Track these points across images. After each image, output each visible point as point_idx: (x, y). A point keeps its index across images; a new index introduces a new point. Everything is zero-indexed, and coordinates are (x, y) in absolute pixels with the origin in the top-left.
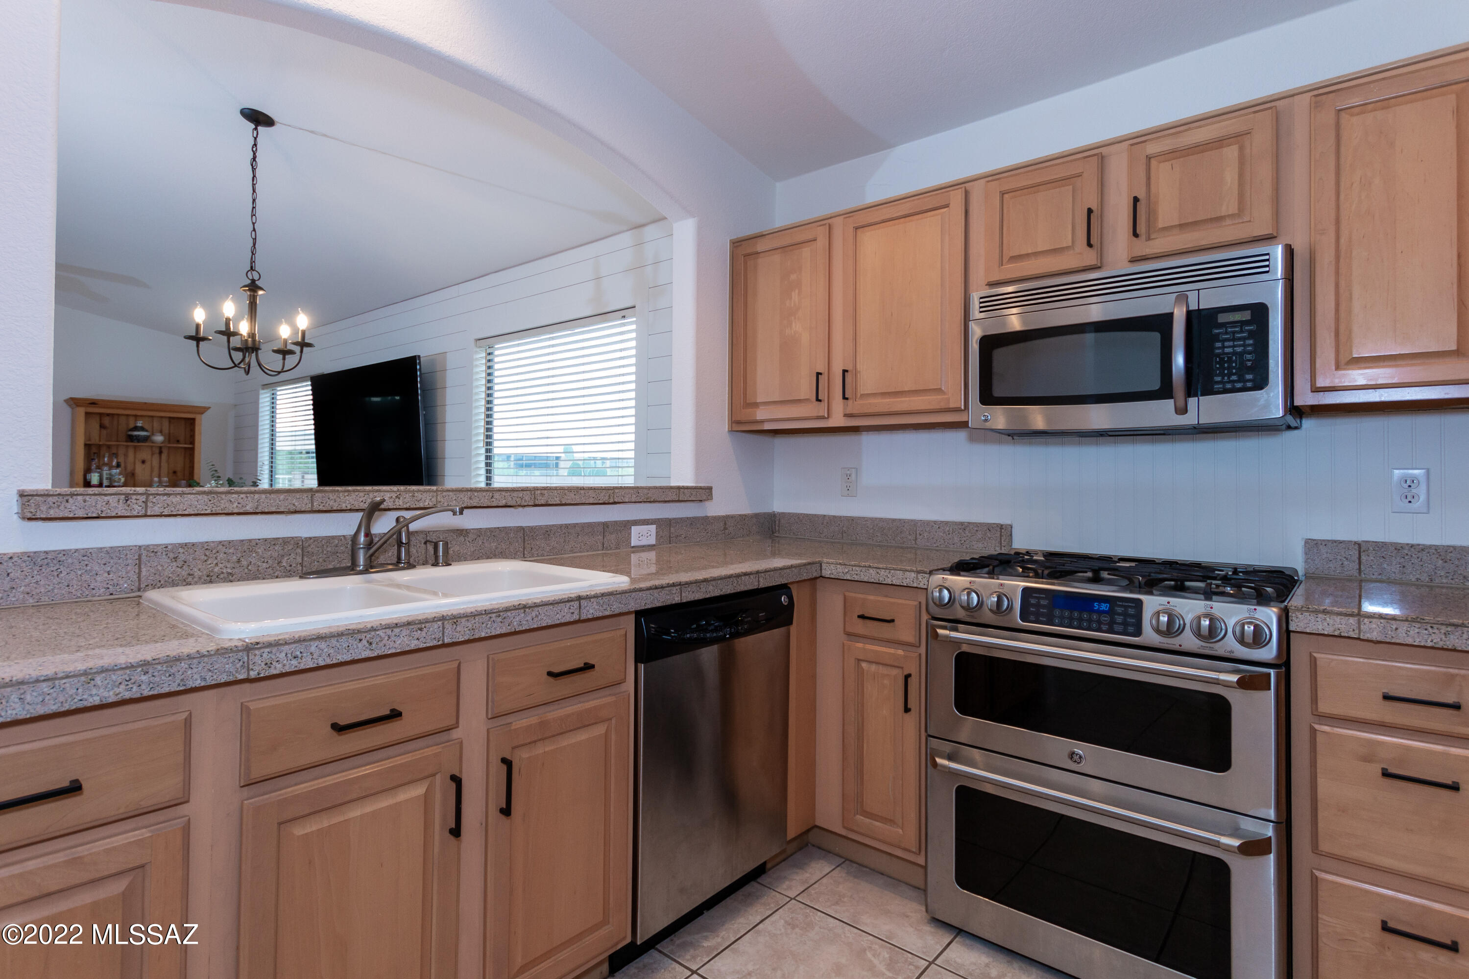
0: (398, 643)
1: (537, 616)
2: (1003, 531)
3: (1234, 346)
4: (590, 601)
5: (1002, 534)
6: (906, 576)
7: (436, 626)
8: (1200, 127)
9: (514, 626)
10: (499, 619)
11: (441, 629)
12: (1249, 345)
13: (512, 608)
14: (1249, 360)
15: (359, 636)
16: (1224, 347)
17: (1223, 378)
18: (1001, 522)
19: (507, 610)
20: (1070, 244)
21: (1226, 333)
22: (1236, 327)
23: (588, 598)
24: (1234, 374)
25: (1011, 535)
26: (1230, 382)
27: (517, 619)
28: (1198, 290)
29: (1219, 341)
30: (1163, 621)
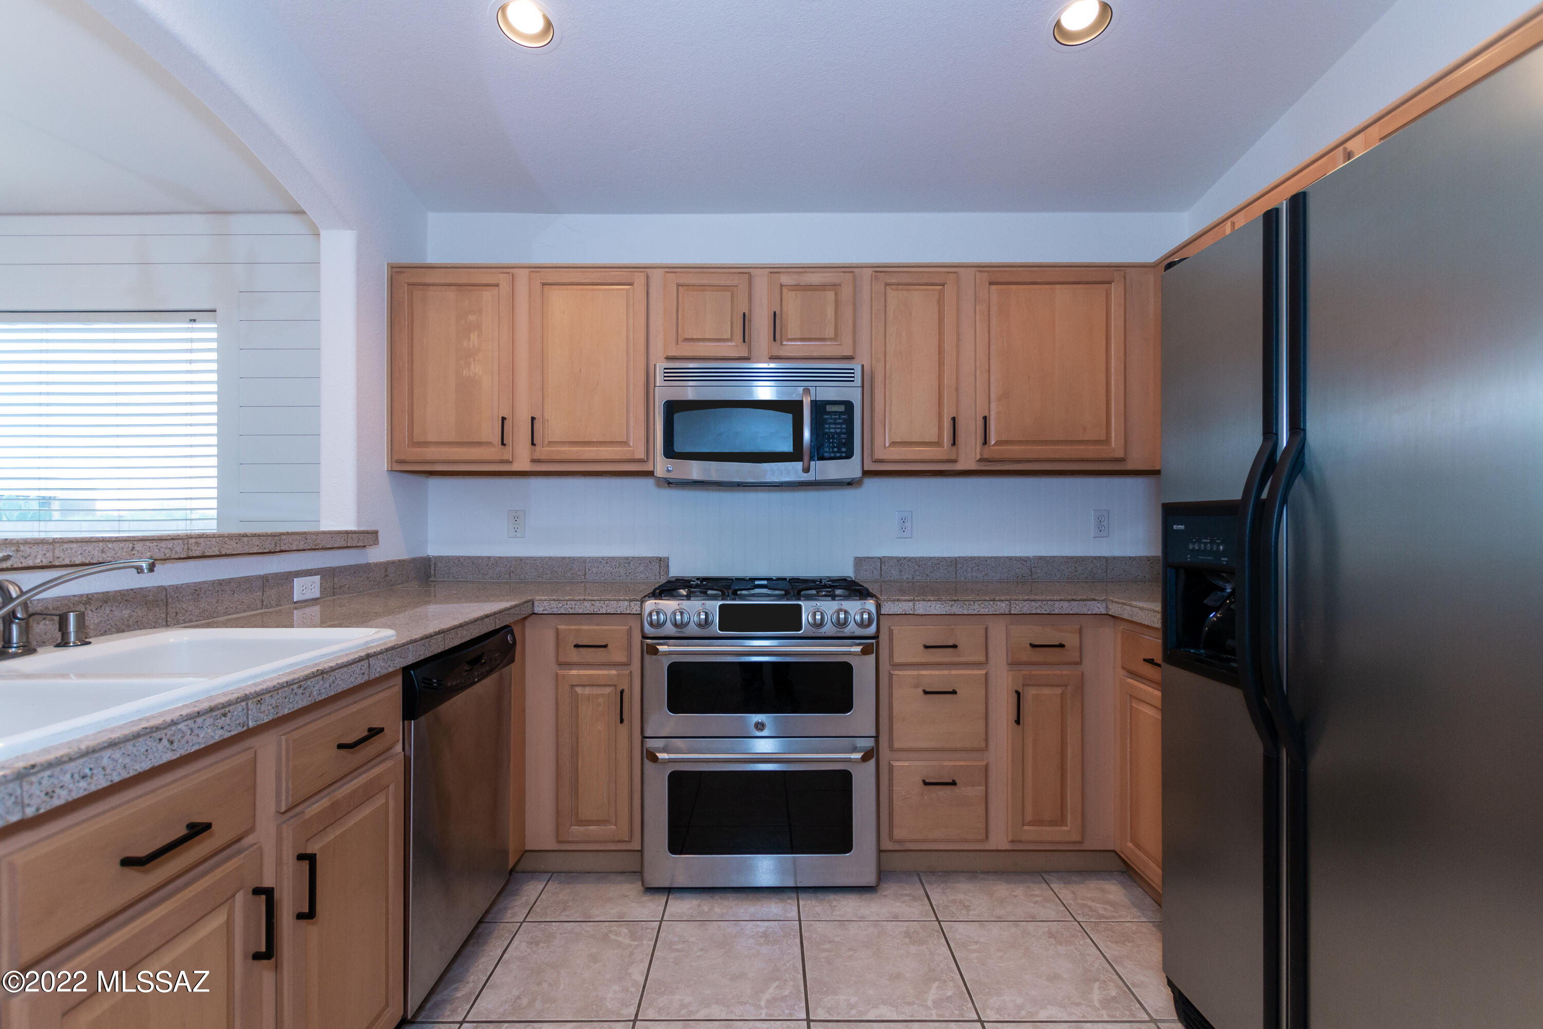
0: (202, 736)
1: (334, 682)
2: (662, 562)
3: (835, 428)
4: (377, 658)
5: (661, 565)
6: (619, 605)
7: (240, 709)
8: (812, 272)
9: (314, 696)
10: (301, 691)
11: (245, 711)
12: (844, 428)
13: (311, 675)
14: (844, 439)
15: (157, 735)
16: (830, 428)
17: (829, 449)
18: (661, 555)
19: (307, 678)
20: (730, 337)
21: (831, 419)
22: (836, 415)
23: (375, 655)
24: (836, 447)
25: (668, 566)
26: (833, 452)
27: (317, 688)
28: (816, 387)
29: (827, 424)
30: (818, 619)
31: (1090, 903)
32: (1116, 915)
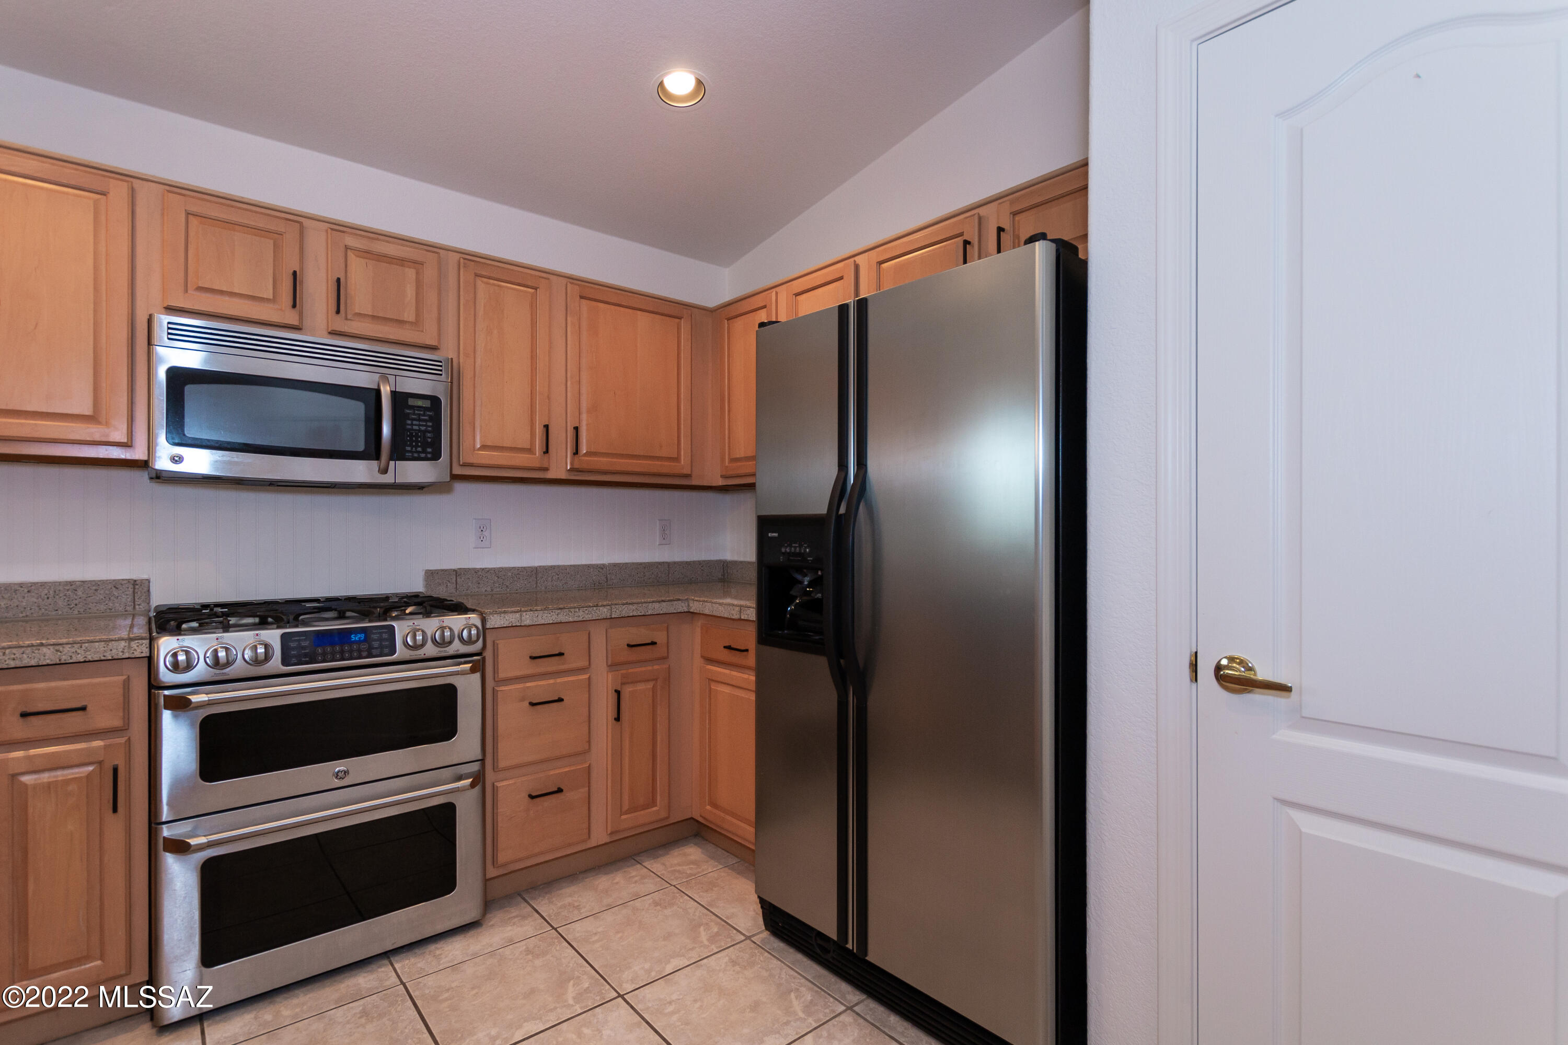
2: (137, 587)
3: (419, 425)
5: (136, 590)
8: (387, 242)
12: (429, 426)
14: (429, 438)
16: (412, 425)
17: (412, 449)
18: (134, 577)
20: (271, 297)
21: (414, 414)
22: (421, 411)
24: (419, 447)
25: (149, 591)
26: (417, 452)
28: (396, 375)
29: (410, 419)
31: (678, 868)
32: (700, 870)
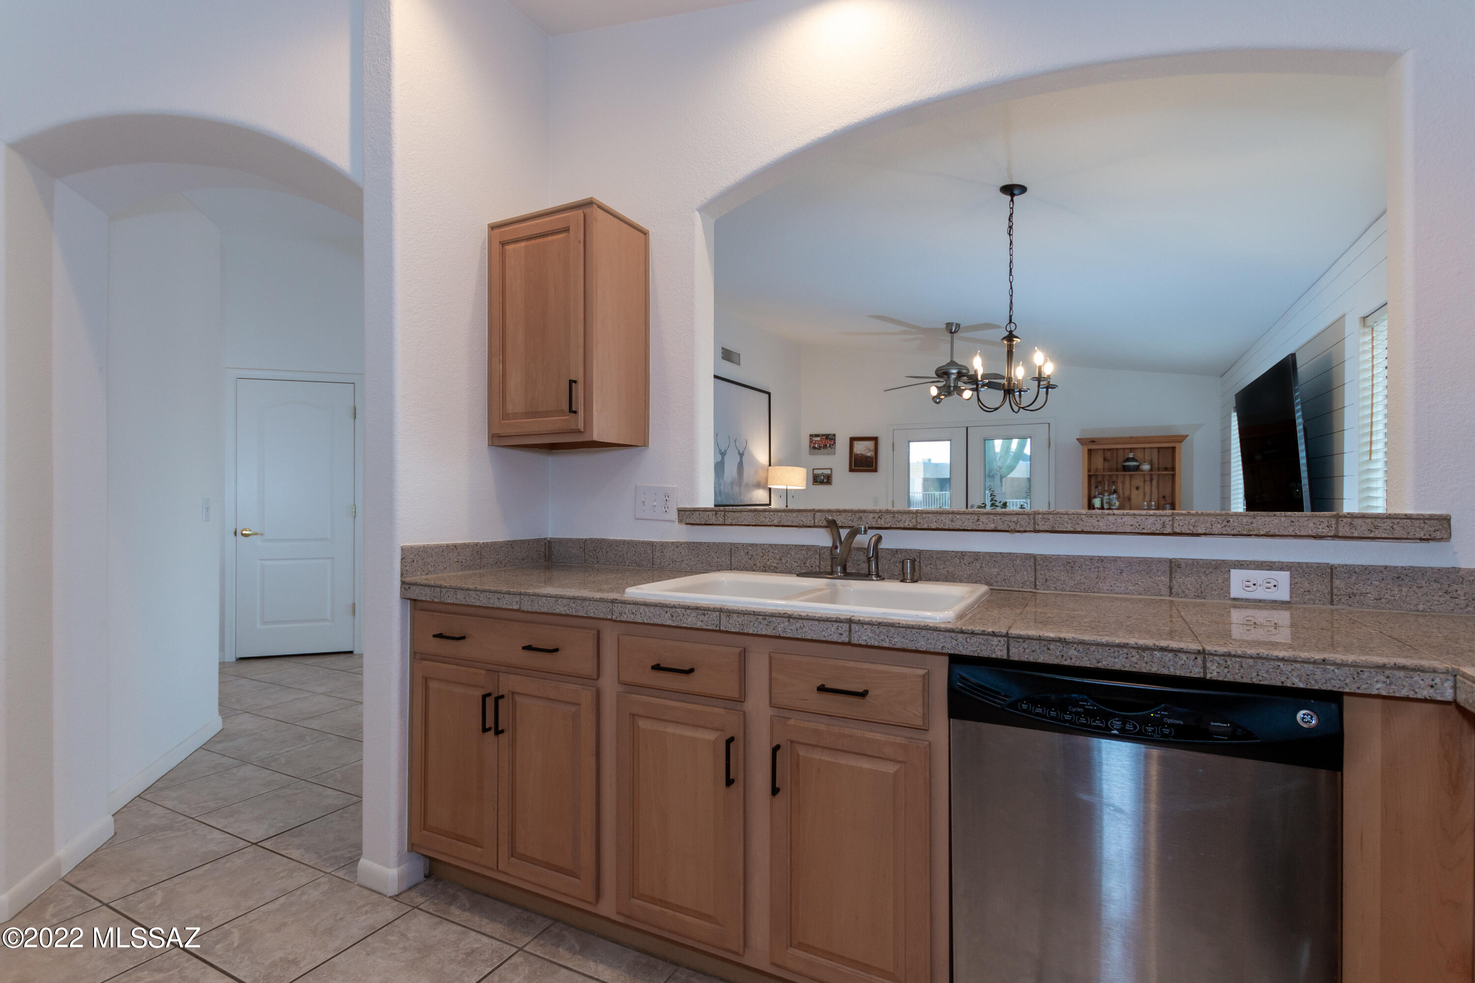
0: (689, 620)
1: (801, 628)
4: (863, 627)
7: (715, 615)
9: (778, 630)
10: (765, 622)
11: (718, 618)
13: (778, 615)
15: (666, 609)
19: (773, 615)
23: (860, 623)
27: (782, 626)
